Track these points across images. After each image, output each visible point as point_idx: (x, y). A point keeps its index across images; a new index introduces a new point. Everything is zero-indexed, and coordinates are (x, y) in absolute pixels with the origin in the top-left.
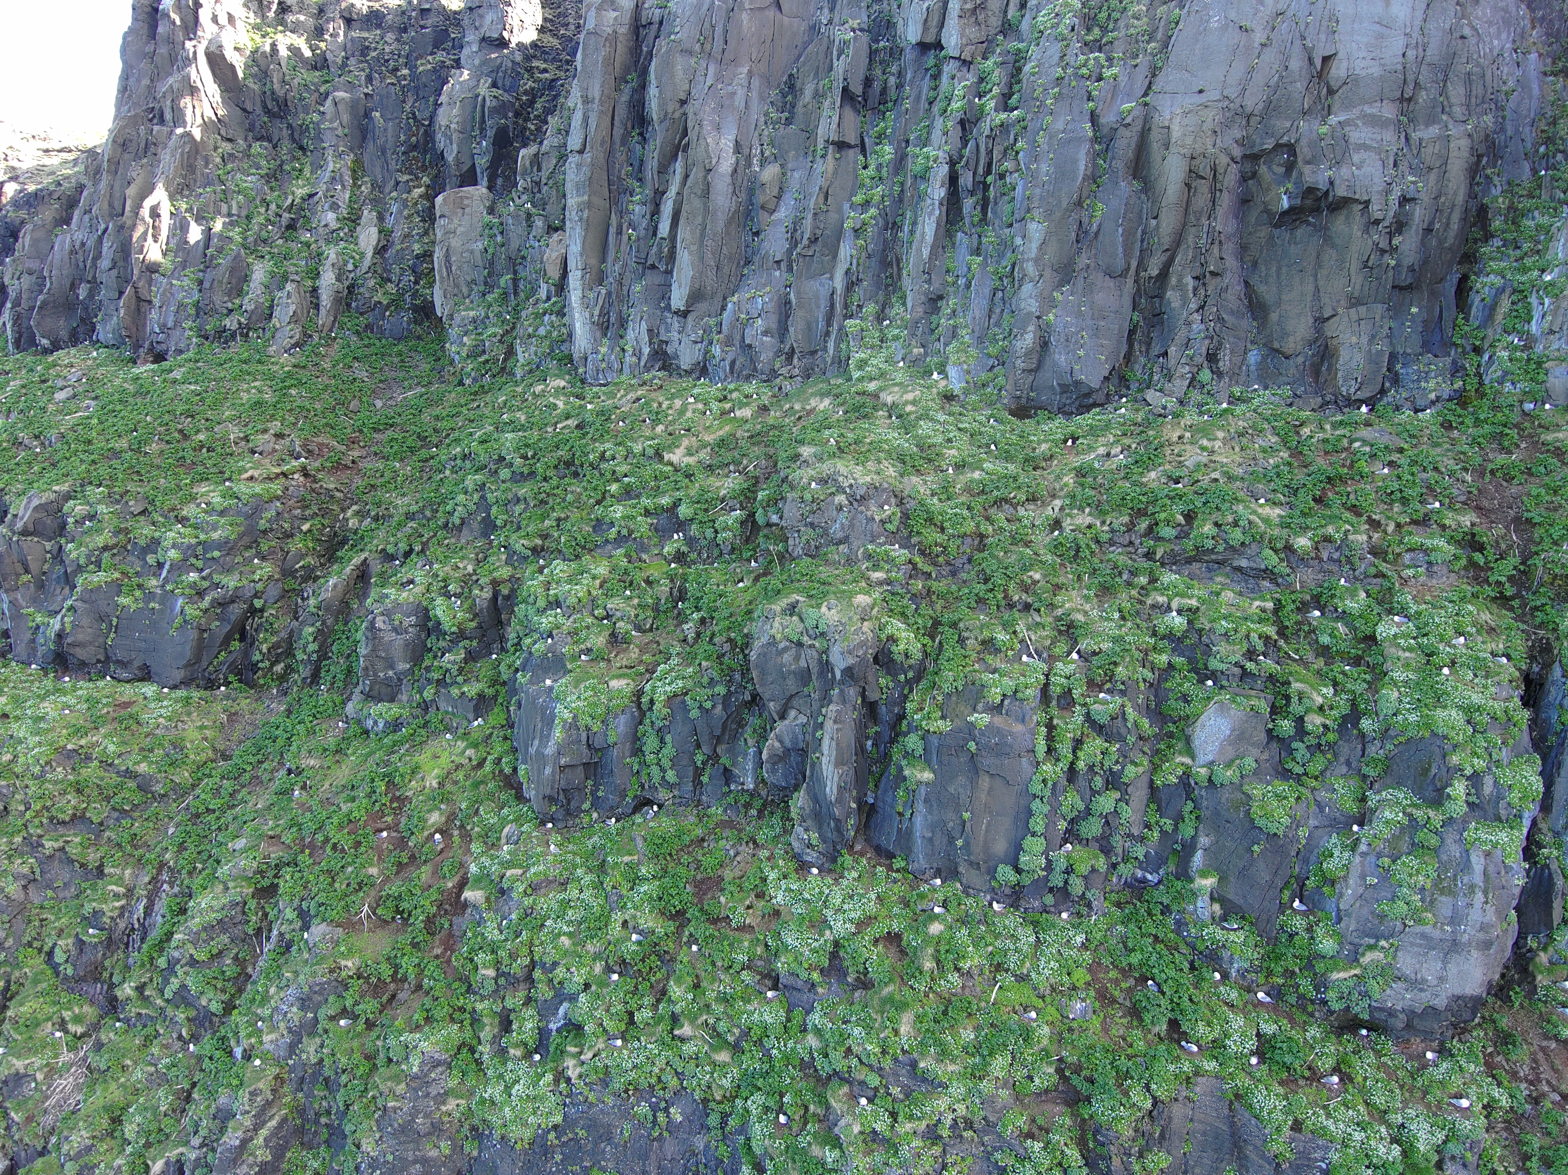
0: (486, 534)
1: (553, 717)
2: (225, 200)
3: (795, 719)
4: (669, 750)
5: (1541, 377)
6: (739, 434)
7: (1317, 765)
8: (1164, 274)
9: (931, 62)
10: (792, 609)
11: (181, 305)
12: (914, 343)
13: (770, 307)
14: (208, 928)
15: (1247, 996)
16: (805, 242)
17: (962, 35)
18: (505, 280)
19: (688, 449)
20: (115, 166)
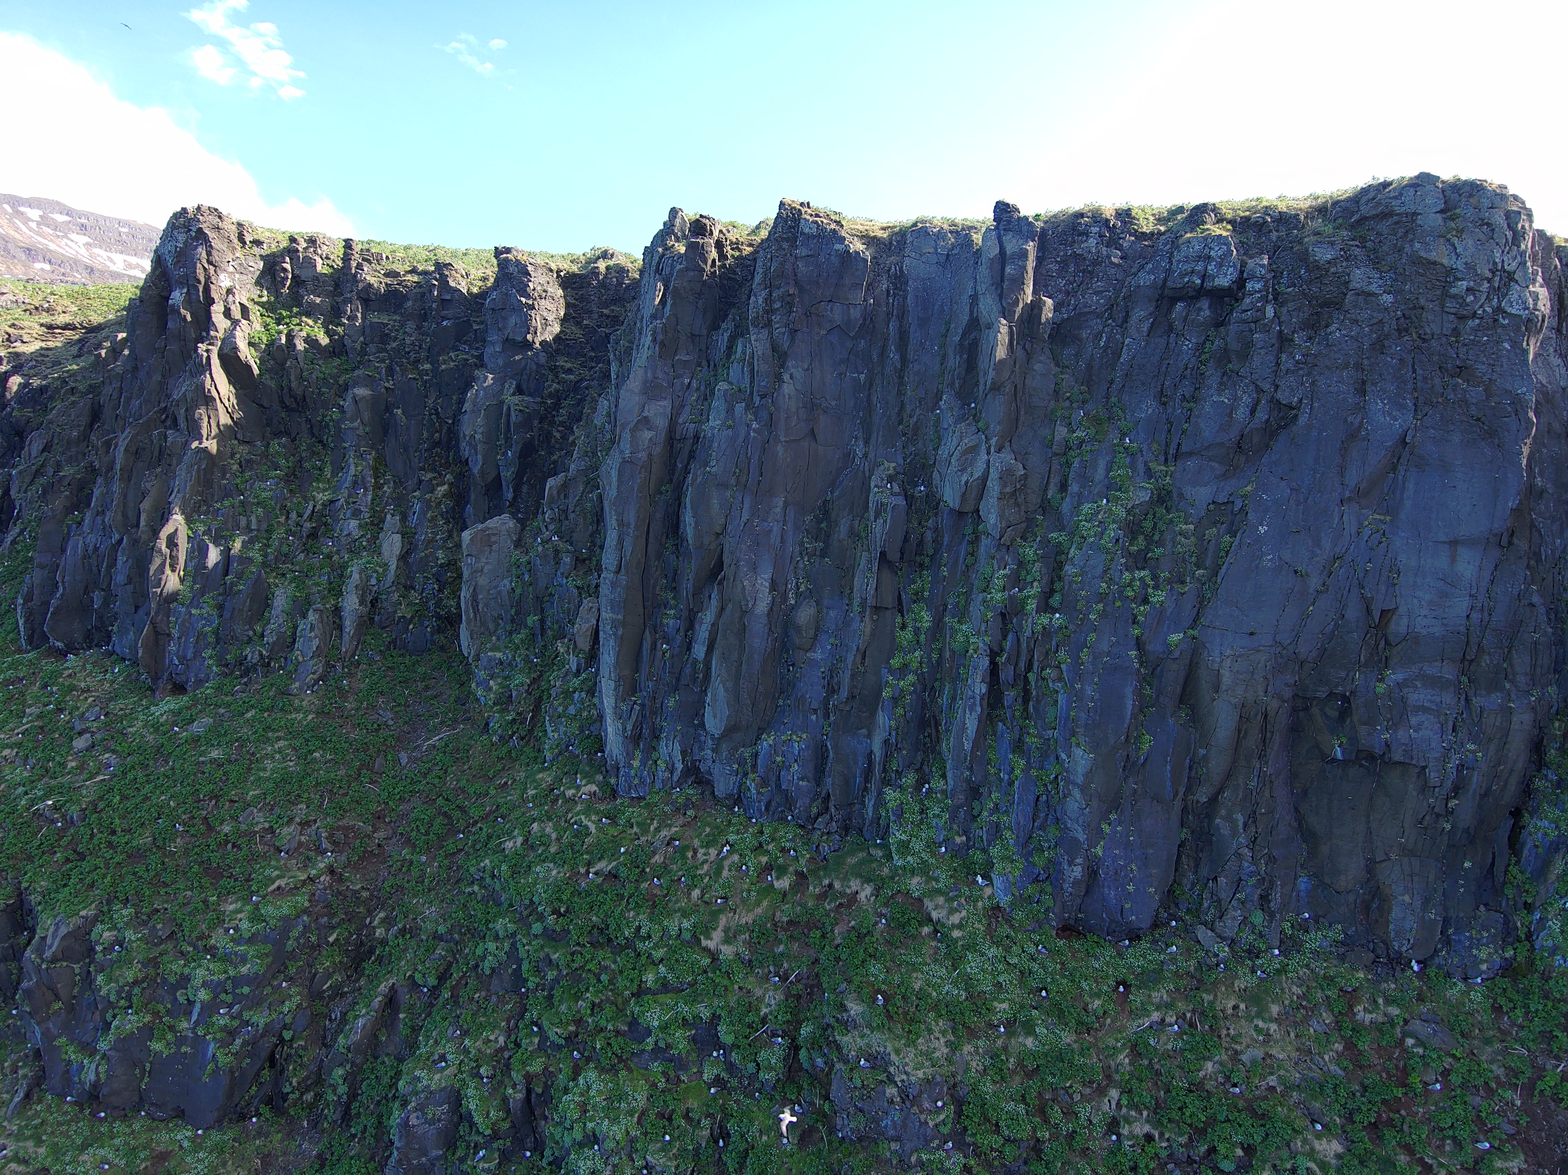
0: (516, 989)
2: (245, 513)
6: (778, 916)
8: (1214, 800)
9: (969, 531)
11: (201, 636)
12: (955, 827)
13: (806, 753)
16: (842, 696)
17: (1001, 516)
18: (532, 620)
19: (726, 930)
20: (128, 475)
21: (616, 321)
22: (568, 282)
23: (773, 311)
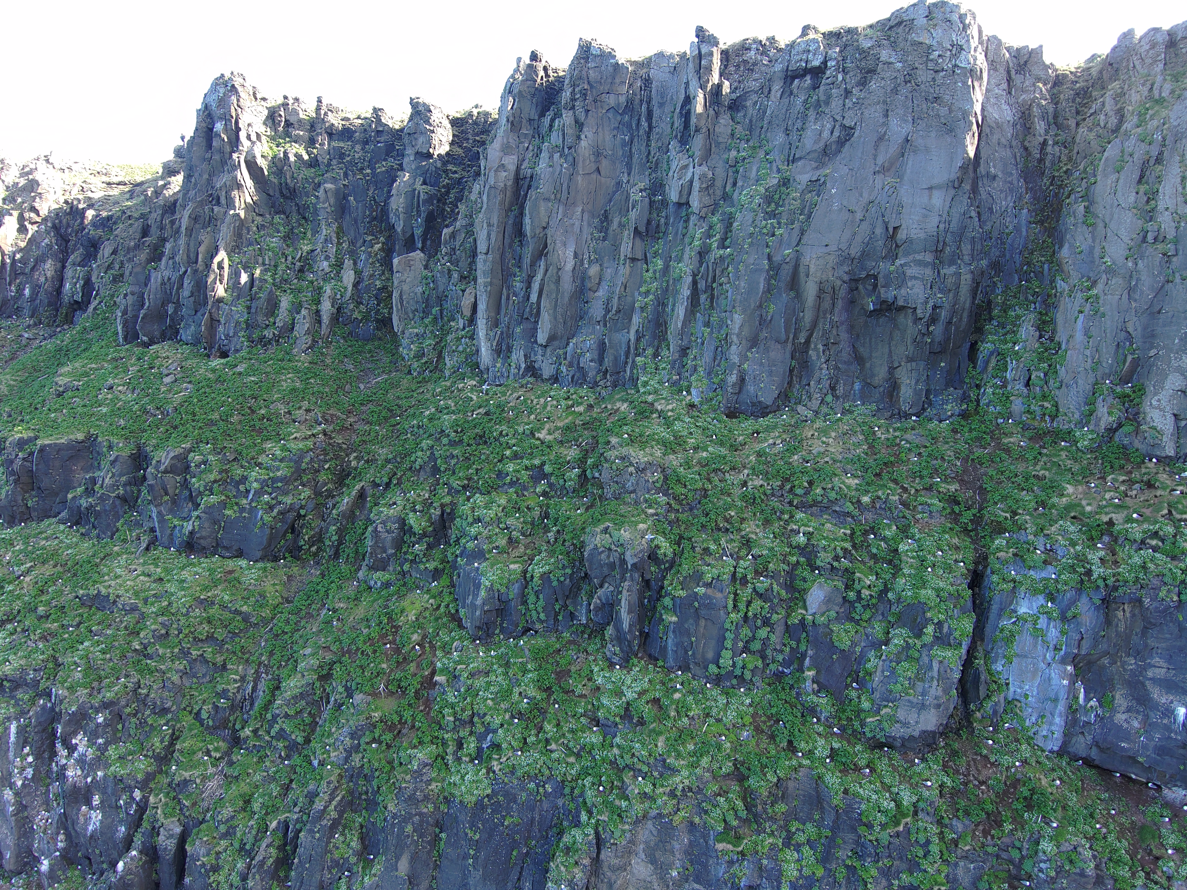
0: (434, 475)
1: (480, 584)
2: (261, 255)
3: (608, 588)
4: (541, 603)
5: (1008, 405)
6: (577, 422)
7: (867, 616)
8: (808, 342)
9: (684, 214)
10: (606, 530)
11: (238, 323)
12: (673, 372)
13: (594, 346)
14: (294, 697)
15: (828, 730)
16: (614, 312)
17: (700, 201)
18: (435, 310)
19: (549, 430)
20: (190, 231)
21: (483, 143)
22: (455, 122)
23: (576, 100)
